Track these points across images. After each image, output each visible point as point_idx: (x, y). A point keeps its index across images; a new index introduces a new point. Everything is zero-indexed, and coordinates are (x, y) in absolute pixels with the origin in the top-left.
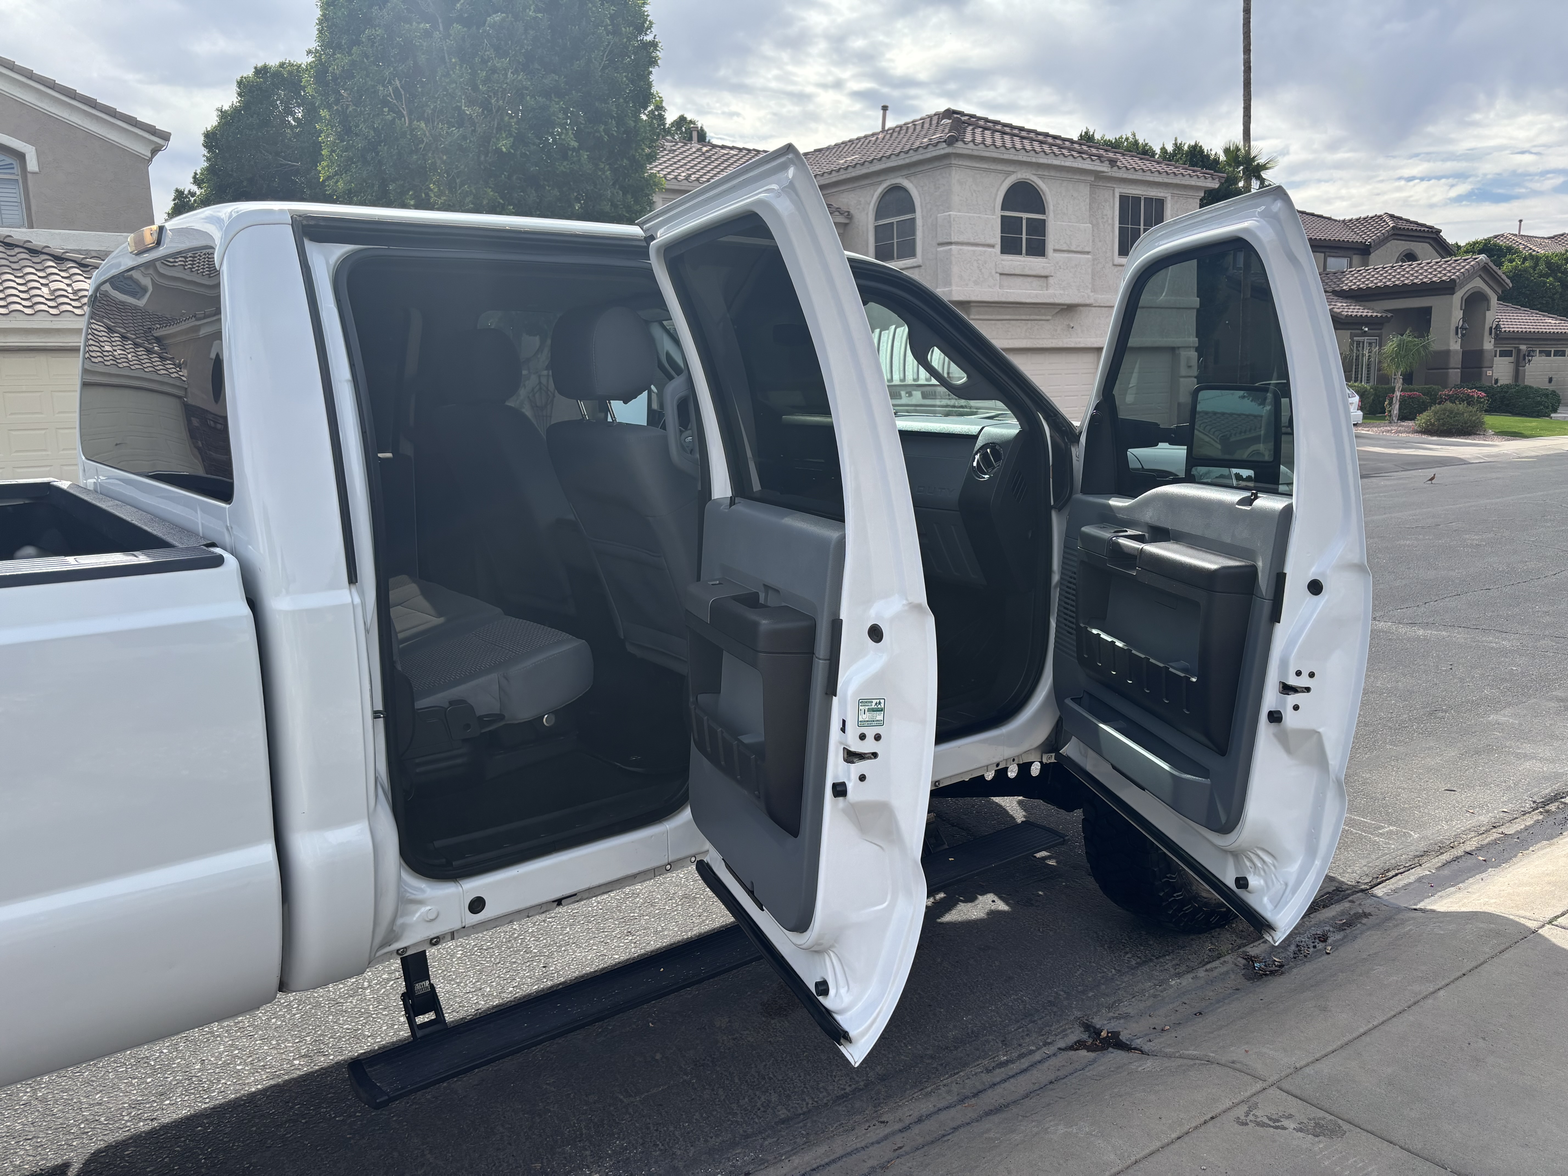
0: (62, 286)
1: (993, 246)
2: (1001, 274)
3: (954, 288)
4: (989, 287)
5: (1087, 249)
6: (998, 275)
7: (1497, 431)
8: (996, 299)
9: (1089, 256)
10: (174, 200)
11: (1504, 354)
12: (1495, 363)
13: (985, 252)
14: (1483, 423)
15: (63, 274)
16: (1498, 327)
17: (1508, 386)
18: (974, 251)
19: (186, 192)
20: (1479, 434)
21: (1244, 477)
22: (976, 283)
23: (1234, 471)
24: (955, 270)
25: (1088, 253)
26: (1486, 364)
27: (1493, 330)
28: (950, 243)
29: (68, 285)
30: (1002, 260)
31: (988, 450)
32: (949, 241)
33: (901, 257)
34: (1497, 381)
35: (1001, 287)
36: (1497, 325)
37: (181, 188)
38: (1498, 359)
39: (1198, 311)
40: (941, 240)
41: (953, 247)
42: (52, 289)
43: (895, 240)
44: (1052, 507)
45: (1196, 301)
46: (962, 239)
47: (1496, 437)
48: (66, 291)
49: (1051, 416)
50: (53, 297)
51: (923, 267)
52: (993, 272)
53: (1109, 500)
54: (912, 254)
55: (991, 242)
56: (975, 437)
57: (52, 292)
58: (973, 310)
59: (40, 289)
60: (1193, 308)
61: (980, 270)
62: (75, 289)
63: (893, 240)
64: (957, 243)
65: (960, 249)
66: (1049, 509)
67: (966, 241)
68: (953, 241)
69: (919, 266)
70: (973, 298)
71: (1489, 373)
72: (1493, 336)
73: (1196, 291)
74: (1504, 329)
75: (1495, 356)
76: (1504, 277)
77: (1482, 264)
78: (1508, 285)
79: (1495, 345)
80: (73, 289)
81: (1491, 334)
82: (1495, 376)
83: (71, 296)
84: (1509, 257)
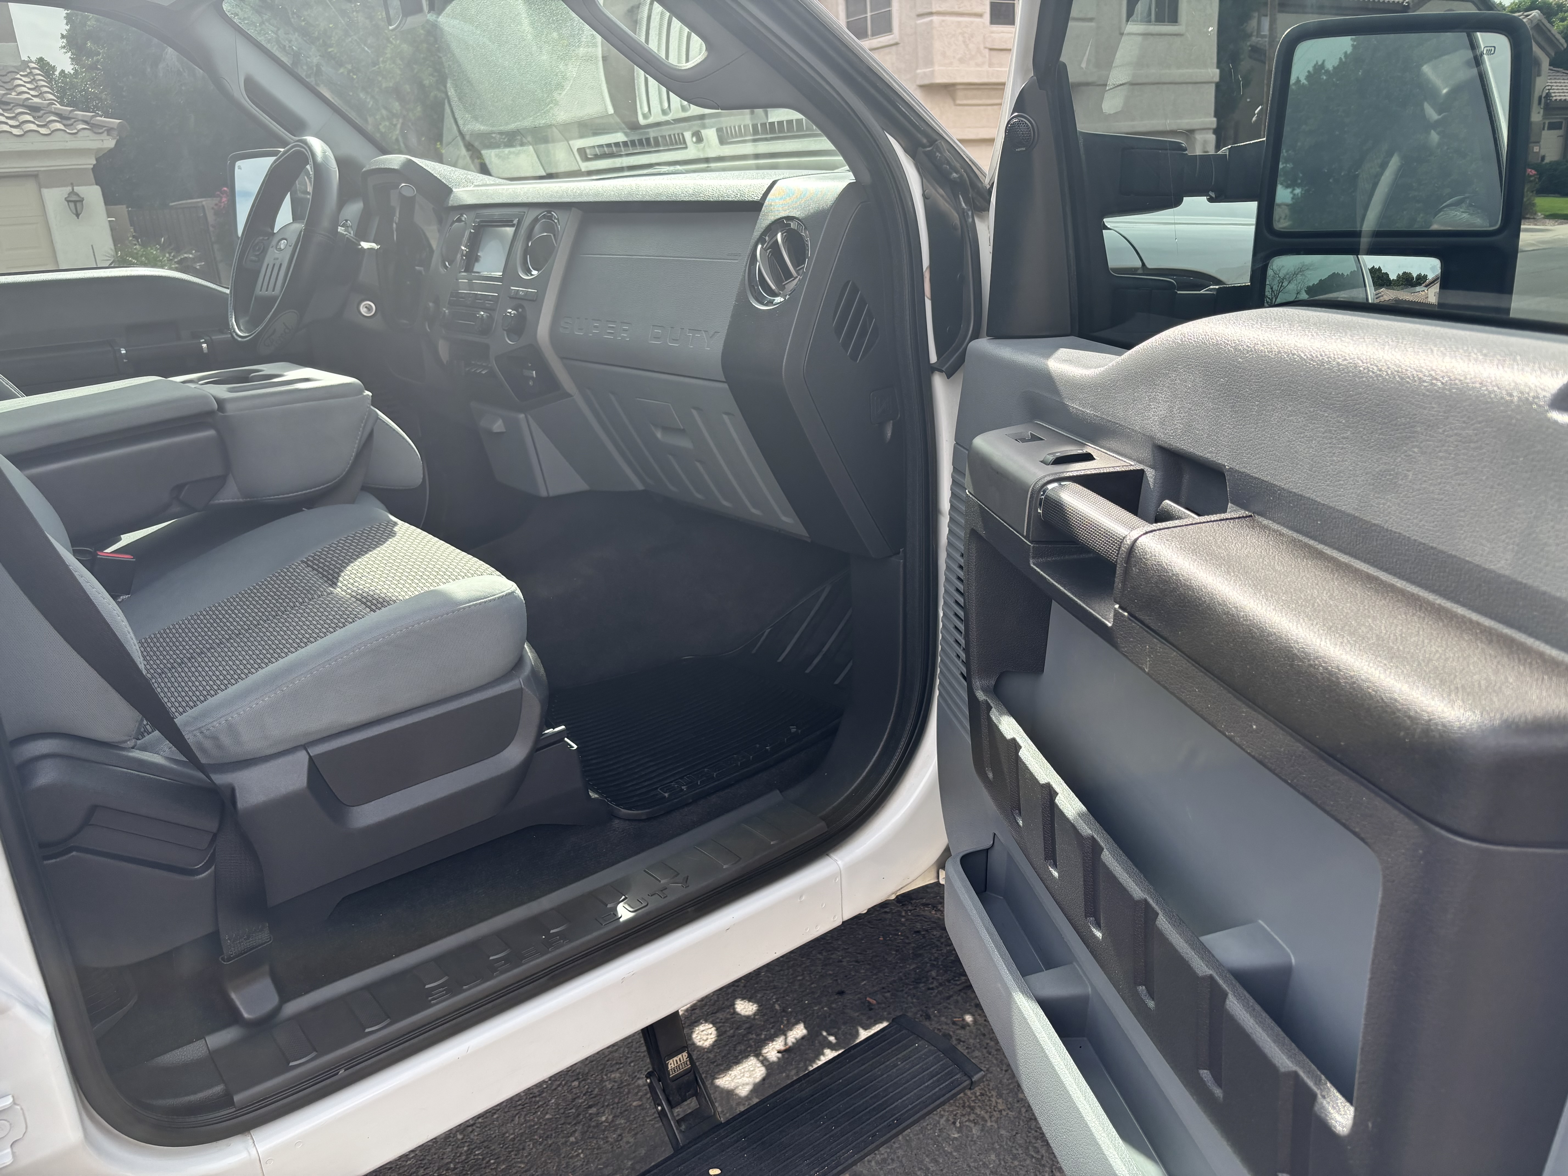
1: (980, 15)
2: (991, 49)
3: (936, 68)
4: (977, 65)
5: (1090, 16)
6: (987, 50)
7: (1547, 213)
8: (985, 80)
9: (1093, 24)
11: (1552, 126)
12: (1543, 137)
13: (972, 23)
14: (1534, 205)
16: (1548, 95)
17: (1557, 163)
18: (959, 22)
20: (1529, 218)
21: (1393, 277)
22: (962, 61)
23: (1370, 261)
24: (937, 45)
25: (1091, 20)
26: (1533, 139)
27: (1543, 100)
28: (931, 14)
30: (992, 32)
31: (779, 237)
32: (929, 10)
33: (875, 34)
34: (1543, 158)
35: (991, 65)
36: (1547, 94)
38: (1546, 134)
39: (1218, 86)
40: (921, 10)
41: (935, 18)
43: (869, 14)
44: (933, 369)
45: (1214, 73)
46: (944, 7)
47: (1547, 221)
49: (924, 146)
51: (901, 45)
52: (982, 47)
53: (1048, 355)
54: (888, 29)
55: (978, 10)
56: (754, 207)
58: (960, 94)
60: (1212, 82)
61: (967, 46)
63: (866, 13)
64: (938, 13)
65: (943, 21)
66: (926, 372)
67: (949, 10)
68: (934, 10)
69: (897, 44)
70: (959, 80)
71: (1536, 149)
72: (1542, 106)
73: (1215, 60)
74: (1555, 98)
75: (1544, 129)
76: (1559, 37)
77: (1535, 22)
78: (1562, 45)
79: (1545, 116)
81: (1540, 103)
82: (1542, 153)
84: (1560, 15)
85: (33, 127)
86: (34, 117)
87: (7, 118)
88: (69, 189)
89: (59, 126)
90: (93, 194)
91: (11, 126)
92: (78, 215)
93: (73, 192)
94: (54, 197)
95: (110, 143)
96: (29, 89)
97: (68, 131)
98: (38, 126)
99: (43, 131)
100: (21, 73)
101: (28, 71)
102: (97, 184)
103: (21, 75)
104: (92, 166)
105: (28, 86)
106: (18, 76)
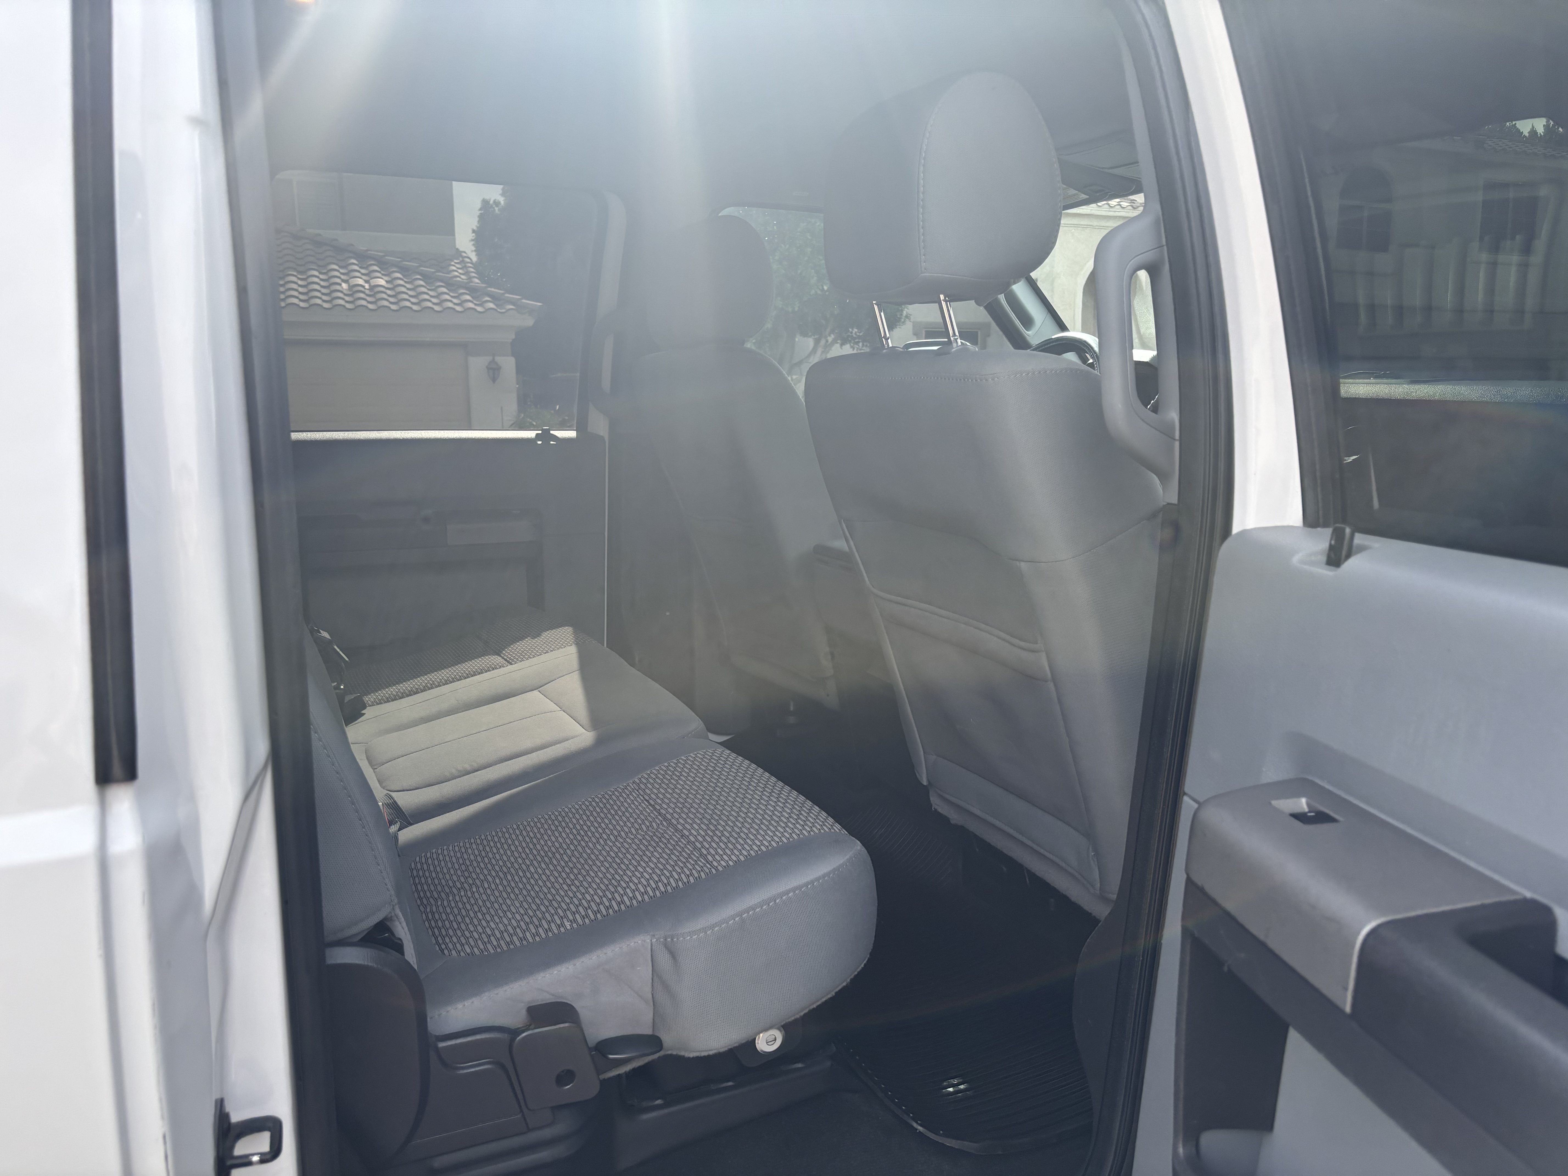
0: (361, 282)
10: (480, 209)
15: (363, 271)
19: (491, 202)
29: (366, 282)
37: (487, 198)
42: (351, 284)
48: (363, 287)
50: (351, 293)
57: (351, 287)
59: (340, 285)
62: (372, 284)
80: (370, 286)
83: (367, 292)
85: (471, 305)
86: (472, 297)
87: (452, 297)
88: (490, 358)
89: (491, 305)
90: (508, 364)
91: (455, 304)
92: (494, 380)
93: (493, 361)
94: (478, 364)
95: (529, 322)
96: (460, 274)
97: (499, 310)
98: (476, 304)
99: (479, 309)
100: (456, 261)
101: (461, 259)
102: (513, 355)
103: (455, 263)
104: (511, 341)
105: (460, 271)
106: (453, 263)
